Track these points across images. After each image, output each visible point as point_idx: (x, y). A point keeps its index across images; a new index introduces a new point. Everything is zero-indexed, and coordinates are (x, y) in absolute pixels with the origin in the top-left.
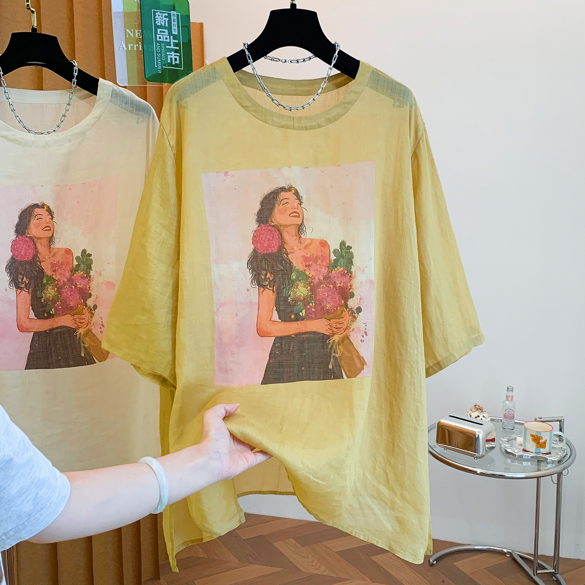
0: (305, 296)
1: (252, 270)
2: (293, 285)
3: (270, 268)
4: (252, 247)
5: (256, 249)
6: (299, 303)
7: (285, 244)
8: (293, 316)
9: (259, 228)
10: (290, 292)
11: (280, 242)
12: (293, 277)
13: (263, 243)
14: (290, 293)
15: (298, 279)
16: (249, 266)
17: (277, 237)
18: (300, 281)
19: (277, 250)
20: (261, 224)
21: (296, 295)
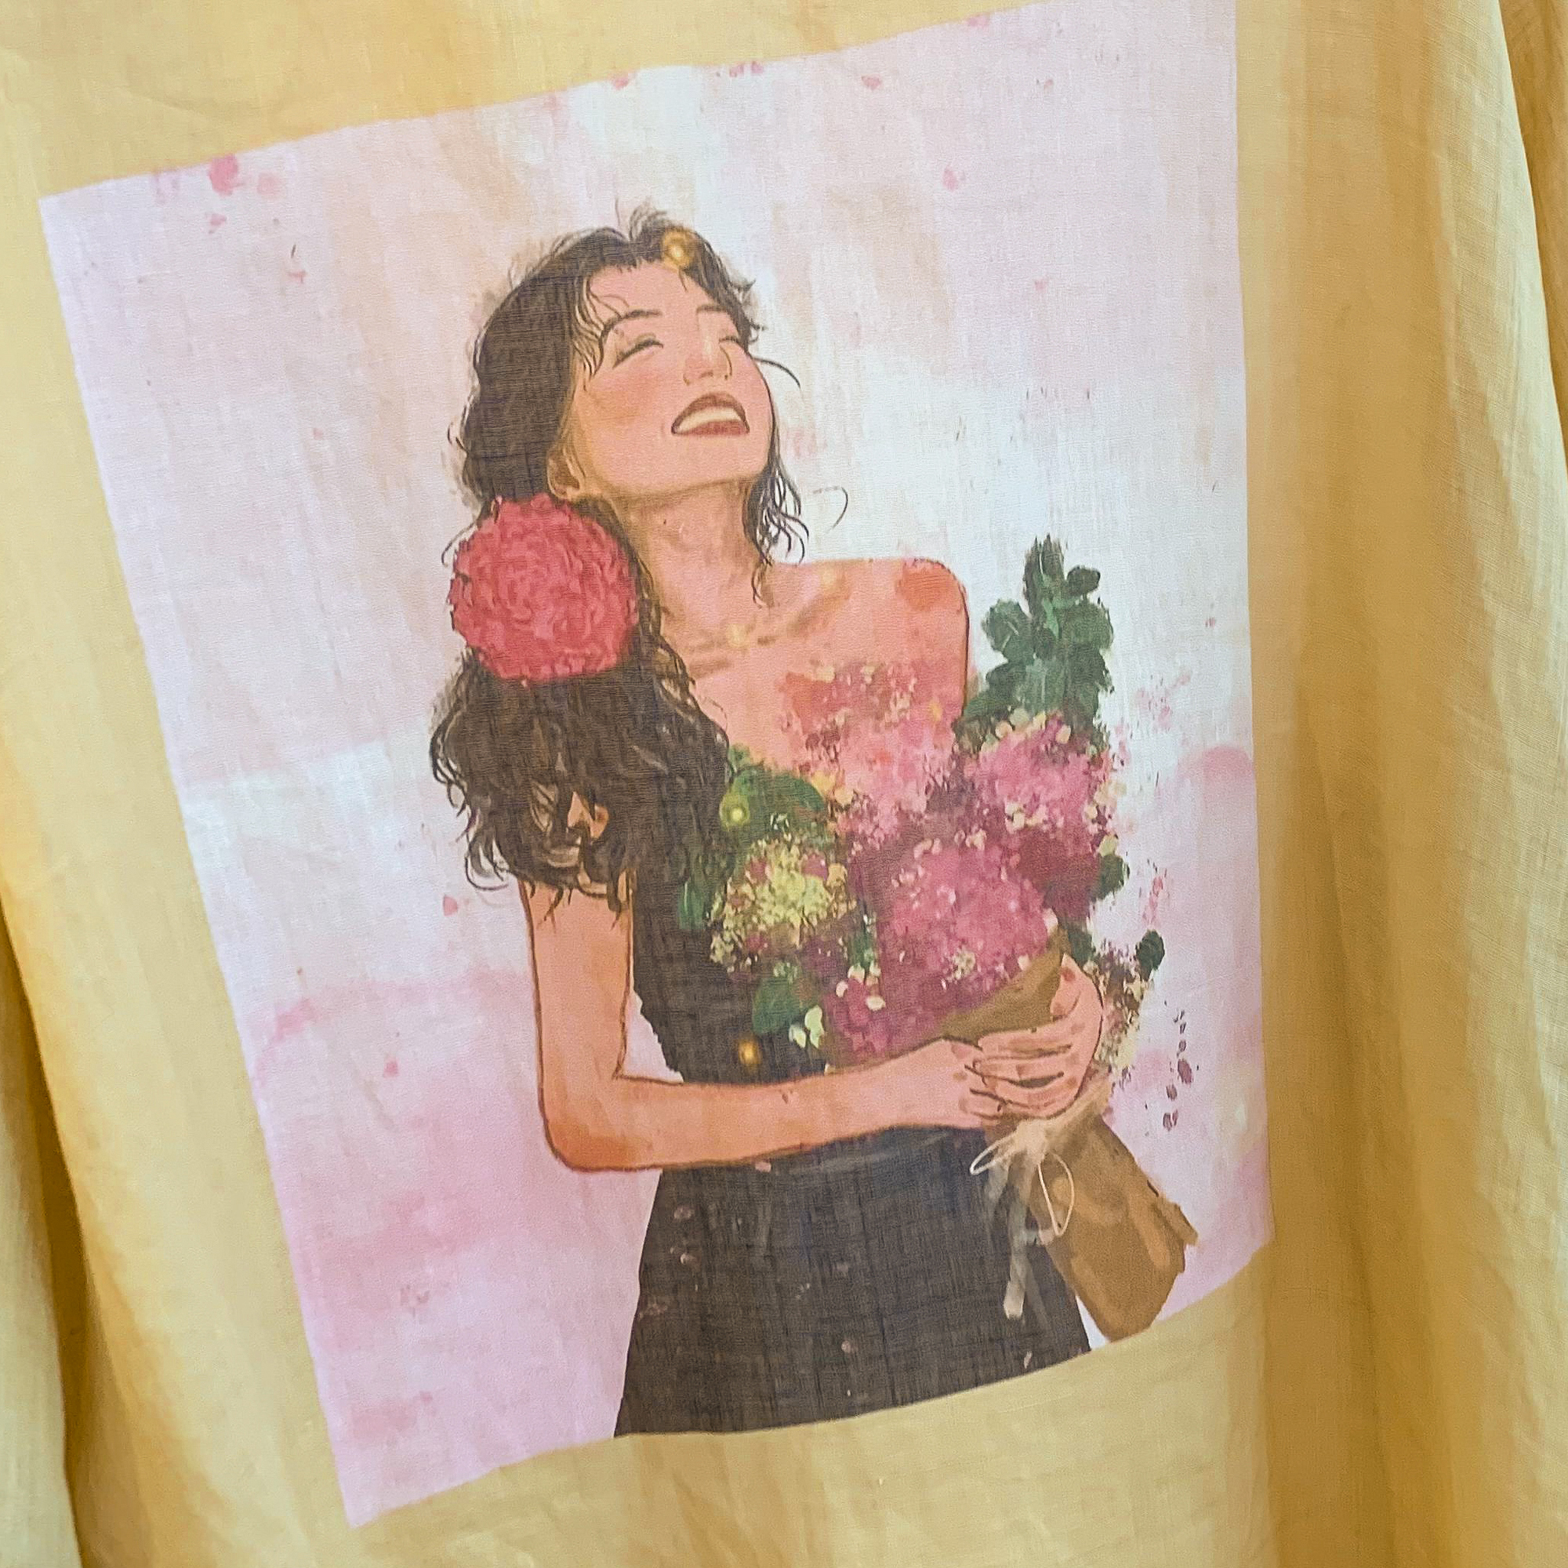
0: (815, 923)
1: (464, 784)
2: (731, 866)
3: (582, 767)
4: (458, 645)
5: (481, 658)
6: (776, 973)
7: (663, 616)
8: (748, 1053)
9: (489, 525)
10: (716, 906)
11: (633, 604)
12: (729, 818)
13: (521, 622)
14: (718, 913)
15: (762, 827)
16: (448, 766)
17: (612, 578)
18: (776, 835)
19: (620, 654)
20: (500, 499)
21: (755, 919)
